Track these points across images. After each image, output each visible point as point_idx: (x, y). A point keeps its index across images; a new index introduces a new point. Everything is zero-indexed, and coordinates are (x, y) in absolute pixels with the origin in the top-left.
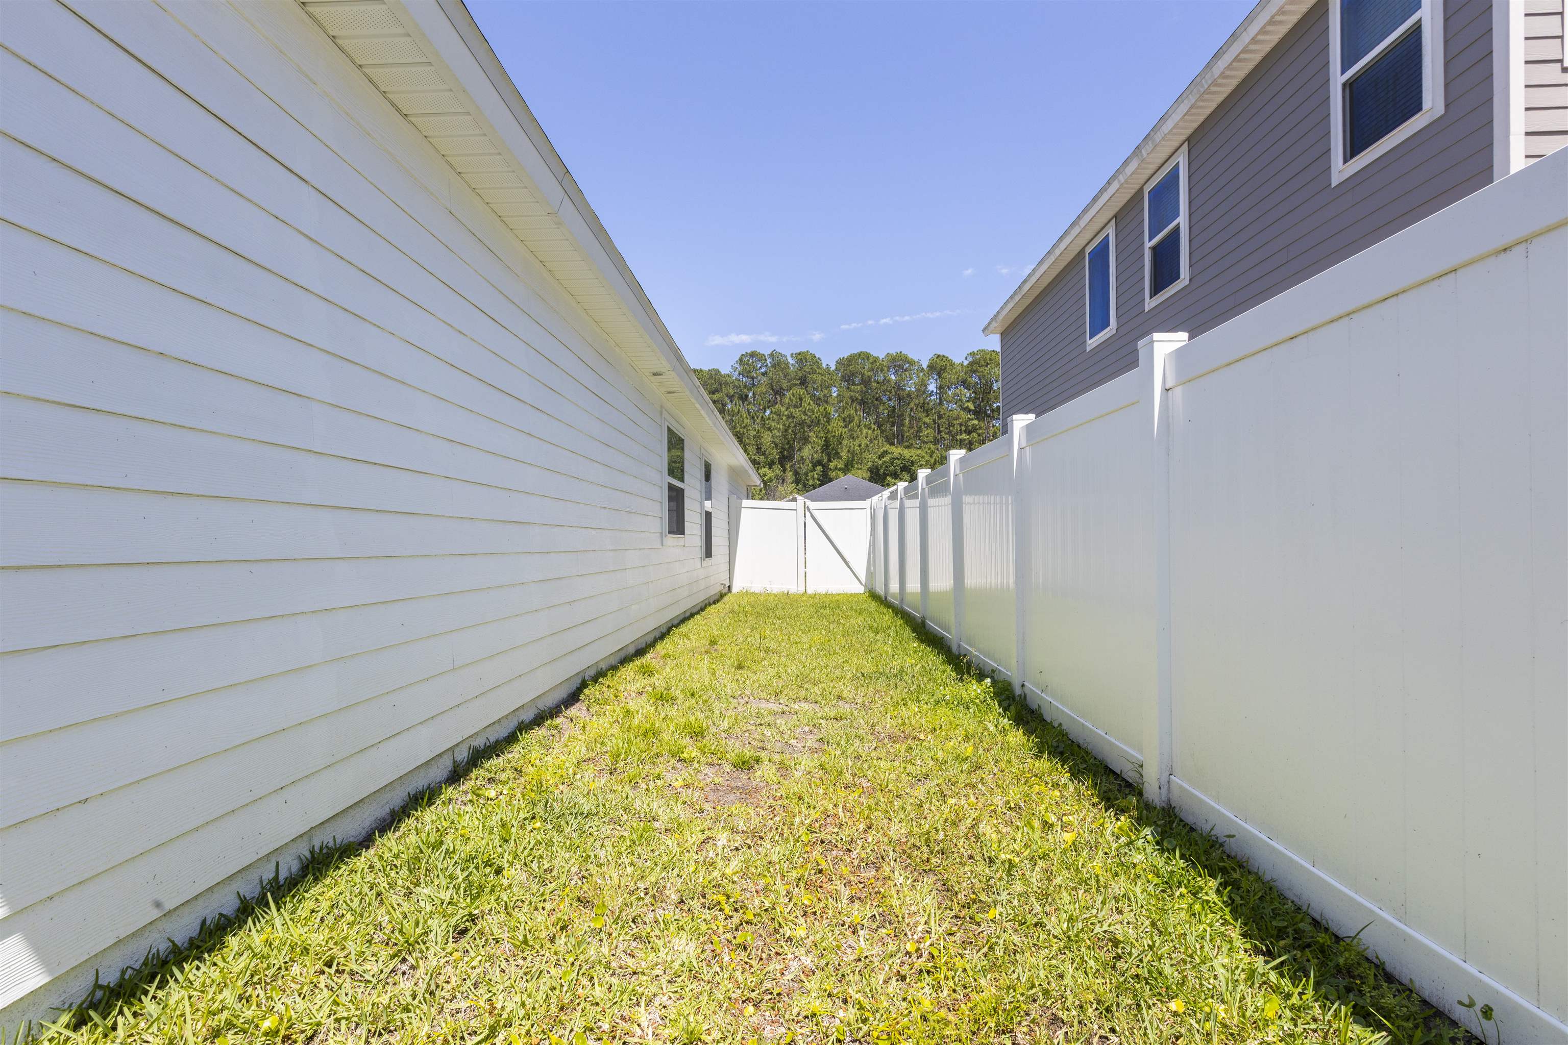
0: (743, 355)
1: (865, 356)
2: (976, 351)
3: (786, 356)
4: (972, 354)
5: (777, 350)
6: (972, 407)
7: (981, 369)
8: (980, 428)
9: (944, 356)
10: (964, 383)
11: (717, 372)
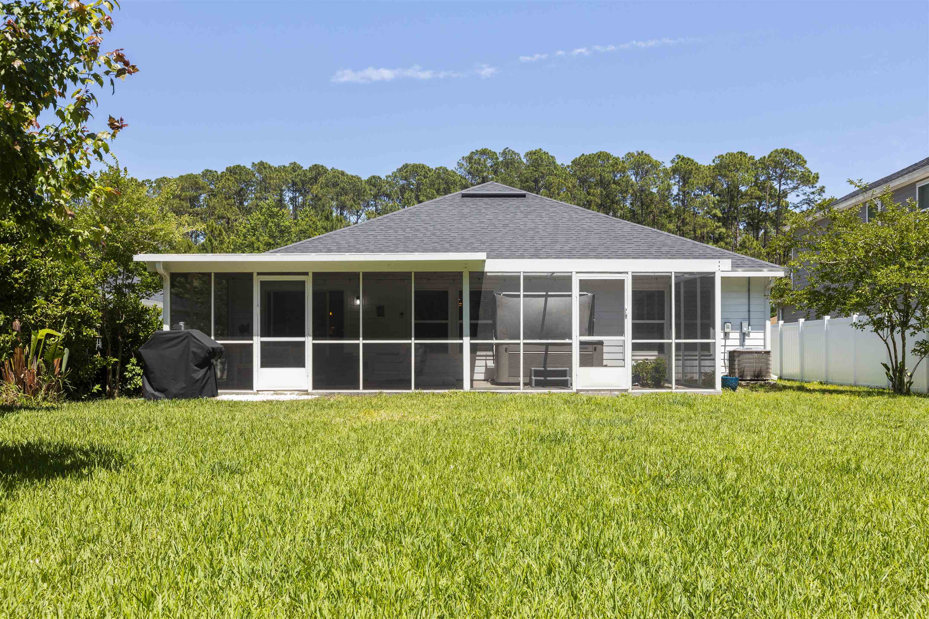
0: (472, 153)
1: (604, 156)
2: (724, 155)
3: (519, 155)
4: (721, 157)
5: (510, 148)
6: (720, 215)
7: (730, 175)
8: (728, 236)
9: (689, 159)
10: (712, 188)
11: (445, 170)
